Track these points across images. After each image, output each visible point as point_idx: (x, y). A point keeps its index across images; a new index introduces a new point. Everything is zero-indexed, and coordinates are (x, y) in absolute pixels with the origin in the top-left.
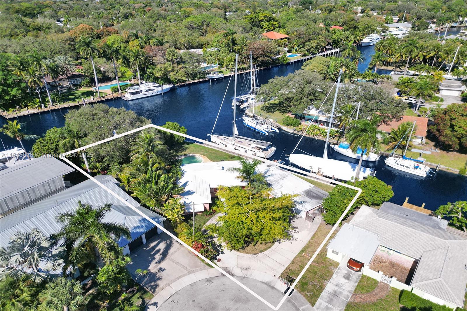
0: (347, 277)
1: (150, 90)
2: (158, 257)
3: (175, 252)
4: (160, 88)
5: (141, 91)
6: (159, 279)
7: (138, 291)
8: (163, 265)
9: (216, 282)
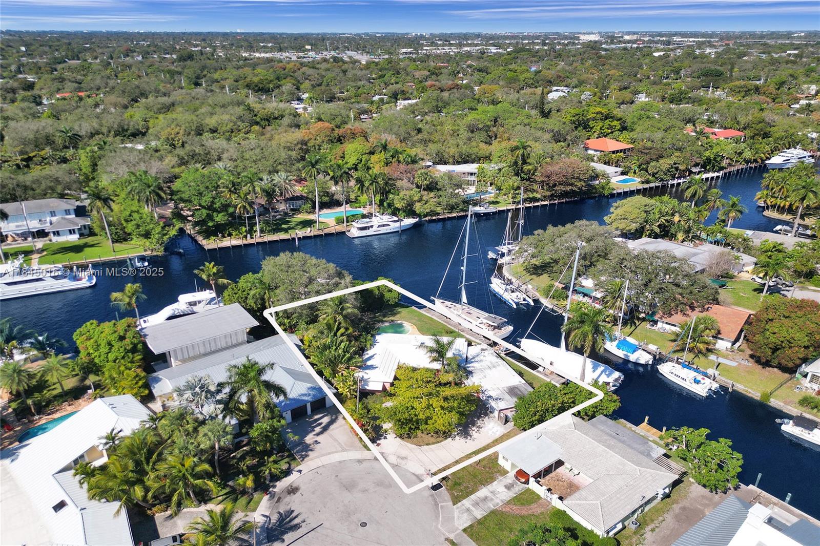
0: (509, 487)
1: (384, 226)
2: (318, 429)
3: (337, 428)
4: (398, 224)
5: (372, 227)
6: (311, 450)
7: (288, 457)
8: (319, 438)
9: (365, 464)
